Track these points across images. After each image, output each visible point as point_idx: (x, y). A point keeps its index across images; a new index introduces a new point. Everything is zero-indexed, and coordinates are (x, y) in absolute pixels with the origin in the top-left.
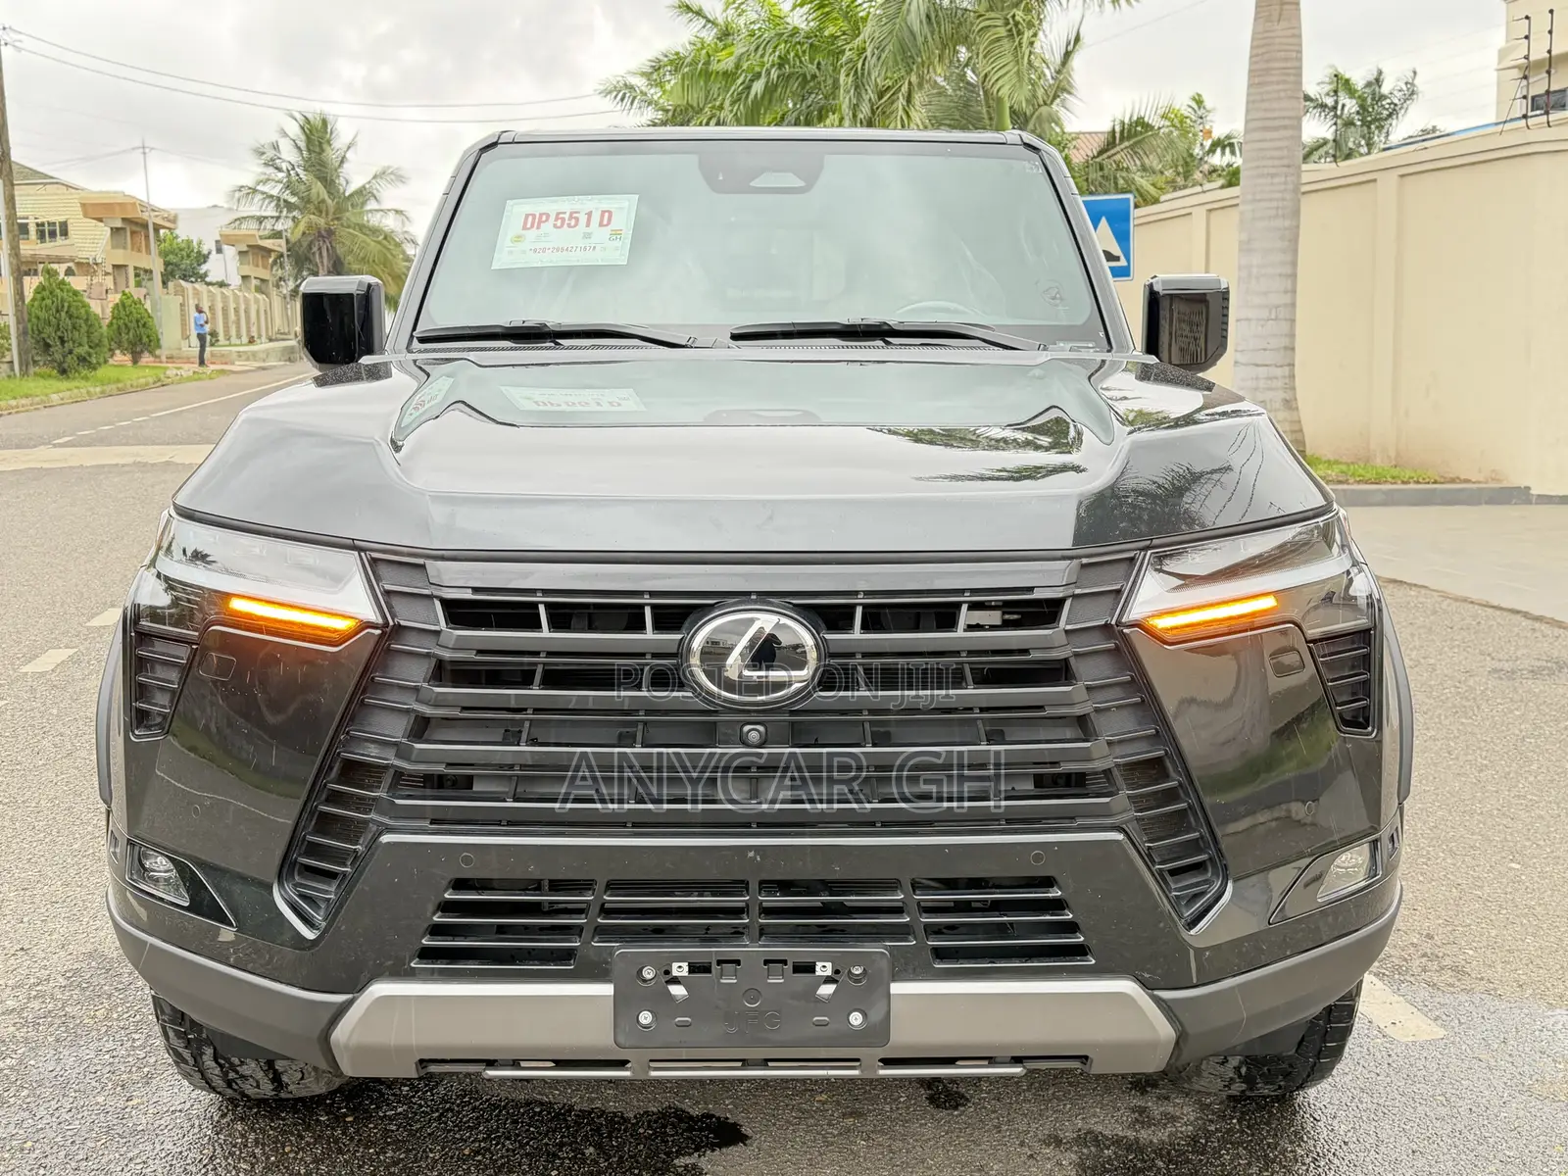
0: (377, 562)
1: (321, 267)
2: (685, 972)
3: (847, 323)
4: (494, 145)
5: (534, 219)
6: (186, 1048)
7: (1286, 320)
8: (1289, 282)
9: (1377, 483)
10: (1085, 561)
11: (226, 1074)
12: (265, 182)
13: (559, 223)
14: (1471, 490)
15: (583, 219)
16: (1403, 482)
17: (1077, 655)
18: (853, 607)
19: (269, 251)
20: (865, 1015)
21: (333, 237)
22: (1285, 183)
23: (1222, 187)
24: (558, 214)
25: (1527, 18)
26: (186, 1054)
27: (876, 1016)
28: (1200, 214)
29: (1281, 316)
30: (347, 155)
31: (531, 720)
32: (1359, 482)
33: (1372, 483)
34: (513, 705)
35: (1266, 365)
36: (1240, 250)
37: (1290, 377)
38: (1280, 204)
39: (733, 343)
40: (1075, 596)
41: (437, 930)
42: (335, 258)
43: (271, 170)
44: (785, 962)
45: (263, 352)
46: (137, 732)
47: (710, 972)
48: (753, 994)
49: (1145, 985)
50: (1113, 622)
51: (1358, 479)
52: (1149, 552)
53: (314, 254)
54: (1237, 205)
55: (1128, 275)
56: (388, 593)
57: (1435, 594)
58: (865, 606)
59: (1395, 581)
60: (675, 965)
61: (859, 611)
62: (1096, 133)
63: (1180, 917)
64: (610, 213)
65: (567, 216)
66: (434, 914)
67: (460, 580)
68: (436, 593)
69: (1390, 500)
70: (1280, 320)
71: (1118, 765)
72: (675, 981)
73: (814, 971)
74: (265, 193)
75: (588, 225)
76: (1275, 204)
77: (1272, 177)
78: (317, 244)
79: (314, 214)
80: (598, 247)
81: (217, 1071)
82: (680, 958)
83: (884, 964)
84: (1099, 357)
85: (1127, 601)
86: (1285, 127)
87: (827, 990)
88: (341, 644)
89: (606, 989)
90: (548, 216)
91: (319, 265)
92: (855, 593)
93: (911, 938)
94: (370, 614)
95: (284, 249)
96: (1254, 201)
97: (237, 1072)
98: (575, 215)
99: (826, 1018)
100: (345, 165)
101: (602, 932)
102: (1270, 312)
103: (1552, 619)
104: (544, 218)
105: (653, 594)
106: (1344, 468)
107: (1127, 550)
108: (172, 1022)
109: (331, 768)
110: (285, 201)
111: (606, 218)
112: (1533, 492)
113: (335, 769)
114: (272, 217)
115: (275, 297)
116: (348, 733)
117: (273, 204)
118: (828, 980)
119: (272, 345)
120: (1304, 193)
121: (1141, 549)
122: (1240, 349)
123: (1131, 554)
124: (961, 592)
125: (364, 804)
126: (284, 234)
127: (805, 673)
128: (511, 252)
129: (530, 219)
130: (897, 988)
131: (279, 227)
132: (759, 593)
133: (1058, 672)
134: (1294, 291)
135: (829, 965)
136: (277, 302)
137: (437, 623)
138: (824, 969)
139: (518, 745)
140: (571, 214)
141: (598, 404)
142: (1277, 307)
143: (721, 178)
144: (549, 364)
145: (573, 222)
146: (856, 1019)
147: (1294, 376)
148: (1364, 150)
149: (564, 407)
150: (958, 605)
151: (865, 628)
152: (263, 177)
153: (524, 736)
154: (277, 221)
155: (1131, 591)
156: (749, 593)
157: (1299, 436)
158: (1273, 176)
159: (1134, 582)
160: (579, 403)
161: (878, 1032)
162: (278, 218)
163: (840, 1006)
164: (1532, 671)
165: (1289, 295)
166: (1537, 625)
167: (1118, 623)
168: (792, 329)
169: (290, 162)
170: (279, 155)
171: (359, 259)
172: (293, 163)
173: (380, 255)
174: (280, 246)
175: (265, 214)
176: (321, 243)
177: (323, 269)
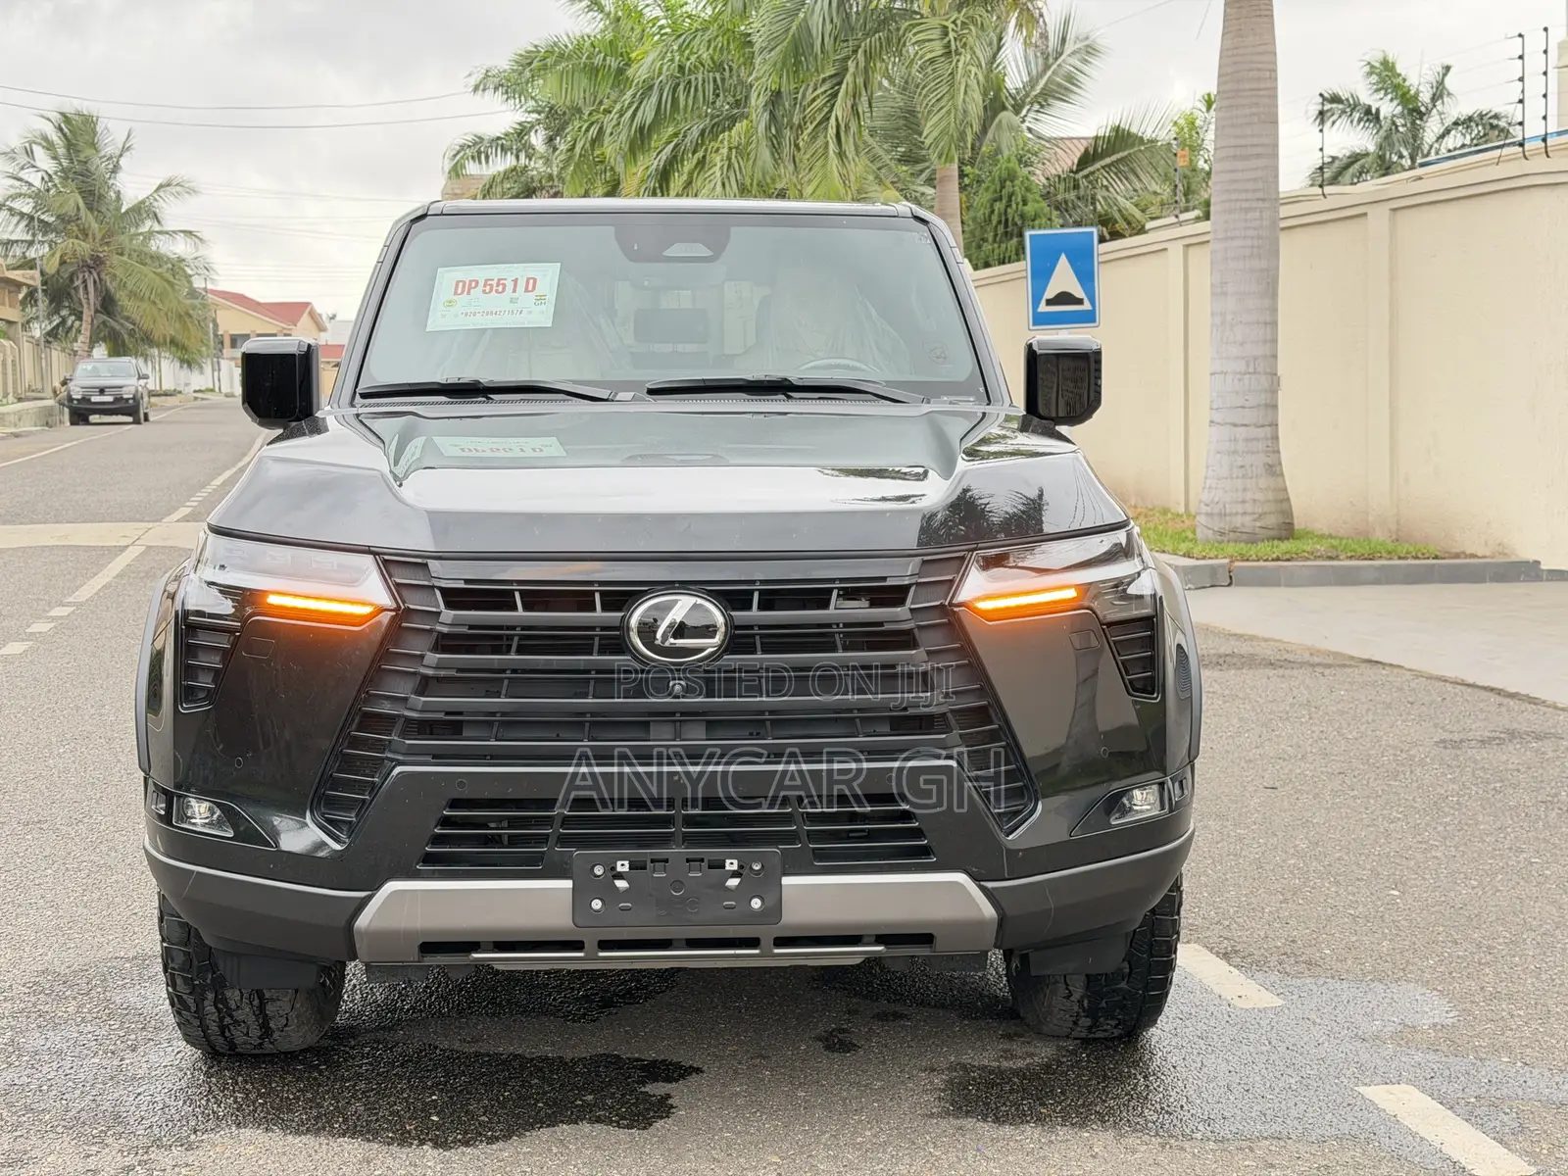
0: (389, 563)
1: (85, 306)
2: (626, 869)
3: (752, 379)
4: (423, 216)
5: (464, 286)
6: (191, 994)
7: (1266, 373)
8: (1269, 330)
9: (1371, 559)
10: (926, 558)
11: (221, 1019)
12: (13, 197)
13: (488, 289)
14: (1474, 565)
15: (510, 286)
16: (1400, 558)
17: (920, 628)
18: (751, 592)
19: (18, 285)
20: (762, 899)
21: (102, 266)
22: (1261, 219)
23: (1198, 219)
24: (486, 280)
25: (1520, 35)
26: (190, 1001)
27: (771, 901)
28: (1176, 250)
29: (1260, 369)
30: (121, 163)
31: (509, 678)
32: (1351, 558)
33: (1366, 559)
34: (496, 666)
35: (1246, 425)
36: (1213, 294)
37: (1272, 438)
38: (1256, 243)
39: (649, 398)
40: (917, 584)
41: (438, 840)
42: (103, 294)
43: (17, 182)
44: (702, 860)
45: (14, 413)
46: (185, 706)
47: (645, 869)
48: (678, 884)
49: (975, 878)
50: (947, 603)
51: (1349, 554)
52: (975, 553)
53: (76, 289)
54: (1208, 242)
55: (1094, 321)
56: (398, 585)
57: (1408, 673)
58: (761, 592)
59: (1369, 661)
60: (619, 863)
61: (756, 595)
62: (1078, 139)
63: (1001, 829)
64: (535, 280)
65: (494, 283)
66: (436, 827)
67: (453, 574)
68: (436, 584)
69: (1386, 578)
70: (1259, 373)
71: (952, 711)
72: (620, 876)
73: (724, 867)
74: (14, 210)
75: (514, 291)
76: (1249, 242)
77: (1246, 212)
78: (81, 276)
79: (77, 237)
80: (525, 311)
81: (215, 1017)
82: (623, 857)
83: (777, 860)
84: (980, 409)
85: (958, 586)
86: (1258, 156)
87: (733, 882)
88: (360, 626)
89: (568, 884)
90: (477, 283)
91: (84, 301)
92: (753, 582)
93: (797, 842)
94: (386, 600)
95: (37, 282)
96: (1226, 239)
97: (232, 1017)
98: (502, 282)
99: (733, 903)
100: (117, 176)
101: (564, 840)
102: (1248, 365)
103: (1527, 696)
104: (473, 284)
105: (601, 583)
106: (1335, 542)
107: (958, 550)
108: (181, 970)
109: (353, 720)
110: (41, 221)
111: (531, 284)
112: (1543, 567)
113: (356, 721)
114: (23, 242)
115: (26, 344)
116: (367, 692)
117: (24, 223)
118: (735, 874)
119: (20, 406)
120: (1283, 229)
121: (969, 550)
122: (1215, 407)
123: (962, 554)
124: (833, 580)
125: (382, 746)
126: (38, 262)
127: (717, 640)
128: (444, 316)
129: (461, 284)
130: (786, 881)
131: (31, 254)
132: (680, 582)
133: (905, 639)
134: (1275, 341)
135: (735, 862)
136: (27, 348)
137: (439, 607)
138: (732, 865)
139: (499, 697)
140: (499, 280)
141: (522, 450)
142: (1255, 358)
143: (636, 248)
144: (481, 417)
145: (500, 288)
146: (756, 904)
147: (1277, 438)
148: (1406, 162)
149: (488, 454)
150: (830, 591)
151: (760, 608)
152: (12, 191)
153: (504, 692)
154: (29, 246)
155: (961, 580)
156: (674, 582)
157: (1285, 505)
158: (1247, 210)
159: (963, 574)
160: (504, 449)
161: (774, 911)
162: (31, 243)
163: (744, 894)
164: (1482, 741)
165: (1268, 345)
166: (1506, 701)
167: (950, 604)
168: (702, 384)
169: (47, 172)
170: (32, 162)
171: (133, 295)
172: (50, 172)
173: (159, 291)
174: (32, 278)
175: (14, 237)
176: (87, 275)
177: (89, 308)
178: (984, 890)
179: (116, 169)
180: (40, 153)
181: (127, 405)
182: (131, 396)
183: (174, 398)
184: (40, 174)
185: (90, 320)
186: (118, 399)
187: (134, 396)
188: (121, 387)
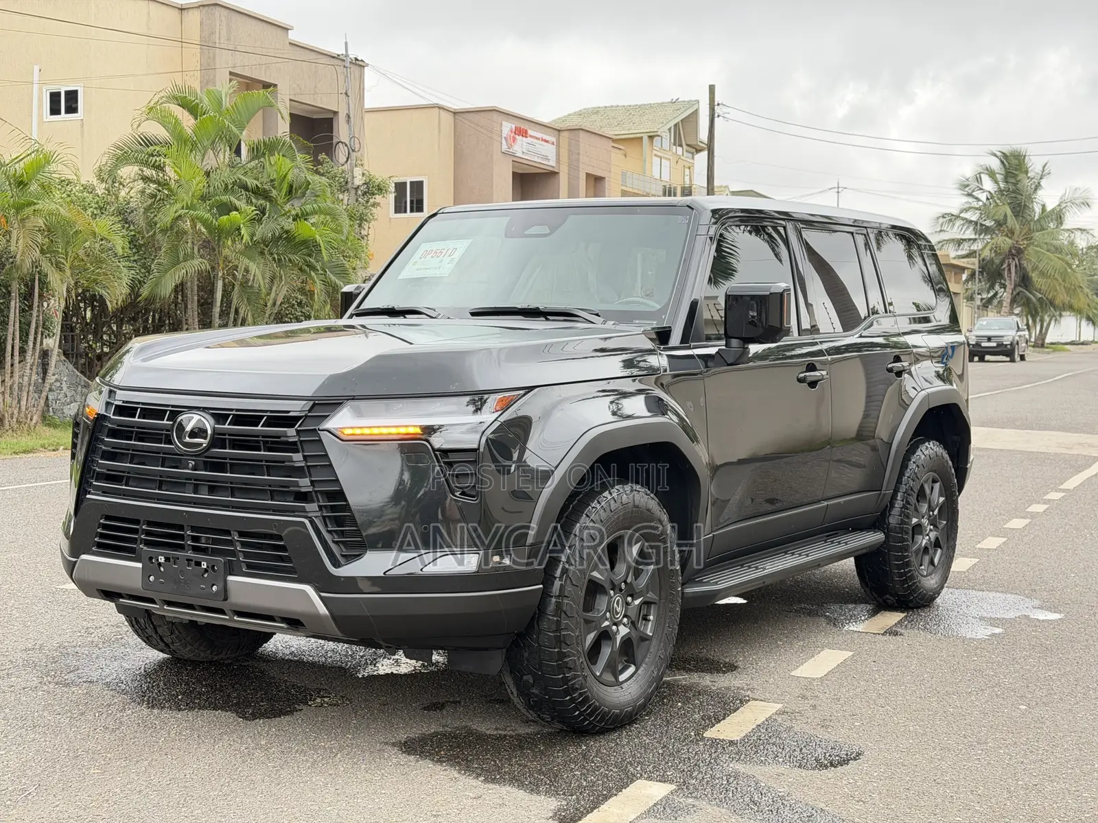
1: (1008, 280)
2: (163, 561)
3: (521, 308)
10: (316, 402)
12: (966, 210)
17: (302, 441)
19: (963, 269)
21: (1022, 255)
27: (219, 587)
30: (1043, 183)
41: (100, 535)
42: (1022, 273)
43: (971, 200)
44: (192, 561)
47: (170, 562)
48: (183, 573)
49: (316, 589)
53: (1003, 270)
58: (234, 416)
60: (161, 557)
61: (231, 415)
66: (98, 528)
71: (314, 491)
72: (161, 564)
73: (201, 566)
74: (966, 219)
78: (1007, 261)
79: (1006, 235)
82: (162, 554)
83: (222, 565)
87: (205, 574)
89: (140, 565)
91: (1008, 278)
93: (235, 557)
95: (976, 267)
99: (204, 586)
100: (1040, 192)
101: (143, 542)
105: (172, 406)
107: (340, 399)
110: (982, 225)
114: (970, 240)
115: (964, 307)
117: (972, 228)
118: (207, 571)
126: (978, 254)
127: (208, 440)
130: (230, 578)
131: (975, 247)
133: (291, 447)
135: (205, 563)
138: (204, 565)
143: (513, 229)
146: (215, 588)
152: (965, 206)
153: (129, 460)
154: (973, 242)
156: (200, 407)
162: (975, 240)
169: (990, 192)
170: (981, 186)
171: (1042, 274)
172: (993, 192)
173: (1061, 270)
174: (974, 264)
175: (964, 237)
176: (1011, 260)
177: (1011, 284)
178: (321, 598)
179: (1038, 186)
180: (986, 180)
181: (1006, 349)
182: (1009, 343)
183: (1088, 346)
184: (985, 194)
185: (1011, 291)
186: (1000, 345)
187: (1011, 342)
188: (1003, 337)
